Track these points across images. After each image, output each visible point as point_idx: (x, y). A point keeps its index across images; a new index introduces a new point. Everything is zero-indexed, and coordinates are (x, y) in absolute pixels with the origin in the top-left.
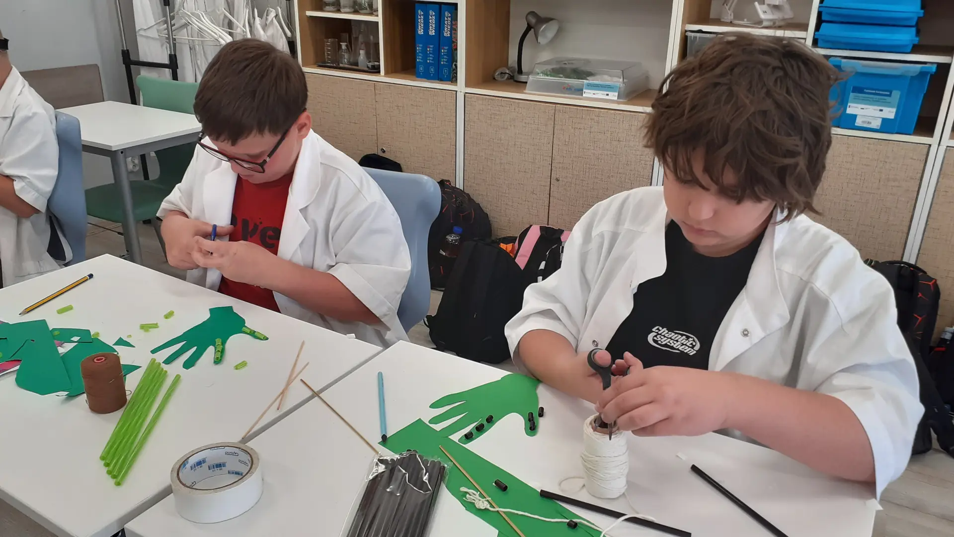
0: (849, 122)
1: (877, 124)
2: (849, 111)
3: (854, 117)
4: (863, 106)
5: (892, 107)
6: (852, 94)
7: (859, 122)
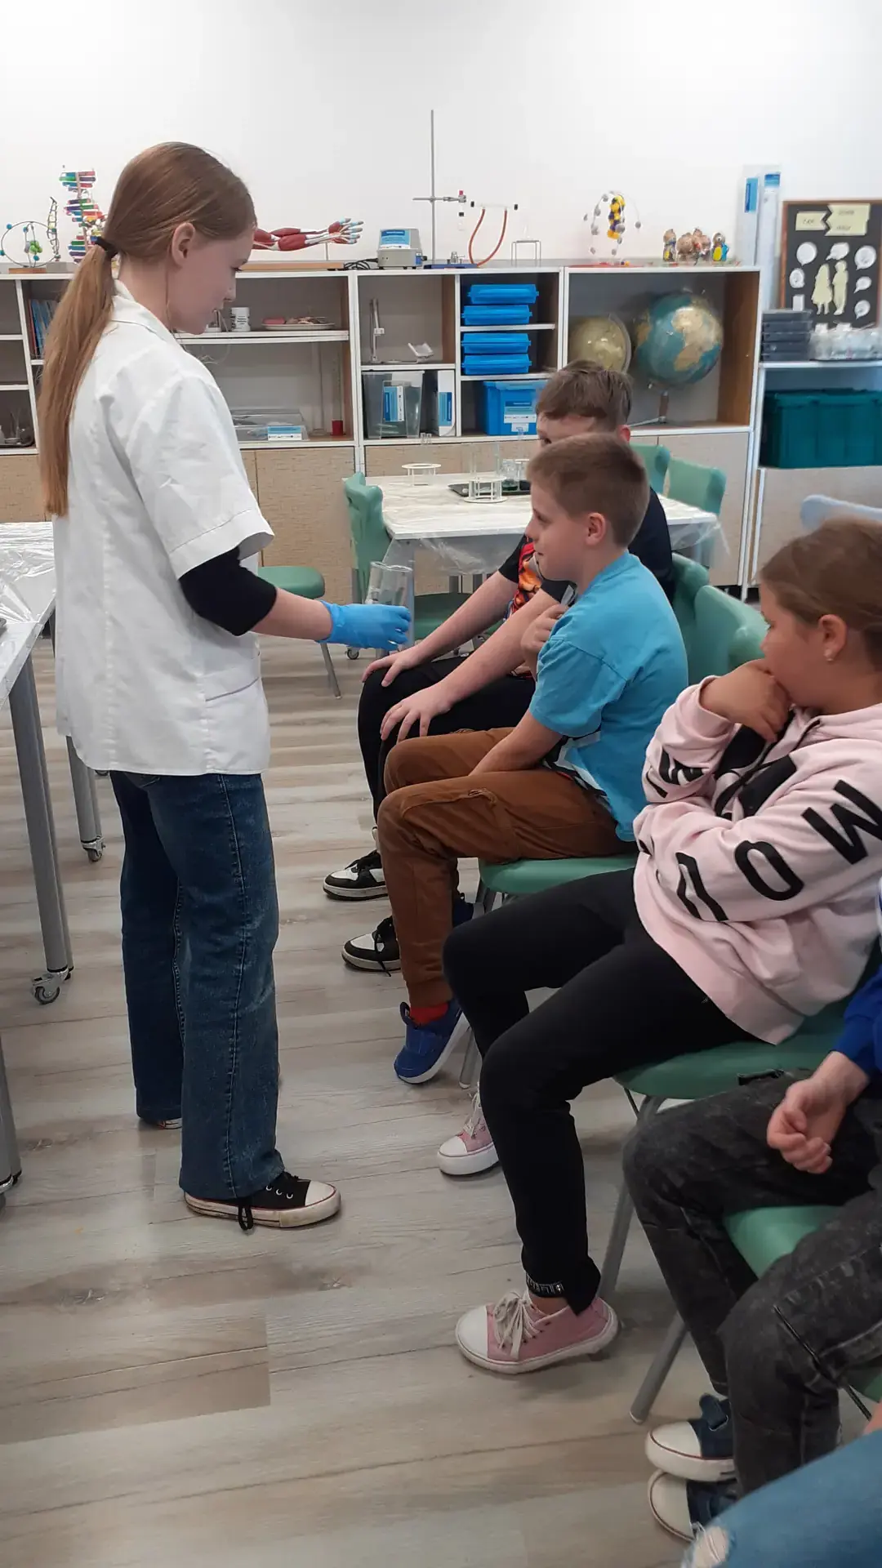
0: (506, 430)
1: (526, 428)
2: (506, 421)
3: (510, 424)
4: (515, 416)
5: (533, 413)
6: (506, 408)
7: (514, 429)
